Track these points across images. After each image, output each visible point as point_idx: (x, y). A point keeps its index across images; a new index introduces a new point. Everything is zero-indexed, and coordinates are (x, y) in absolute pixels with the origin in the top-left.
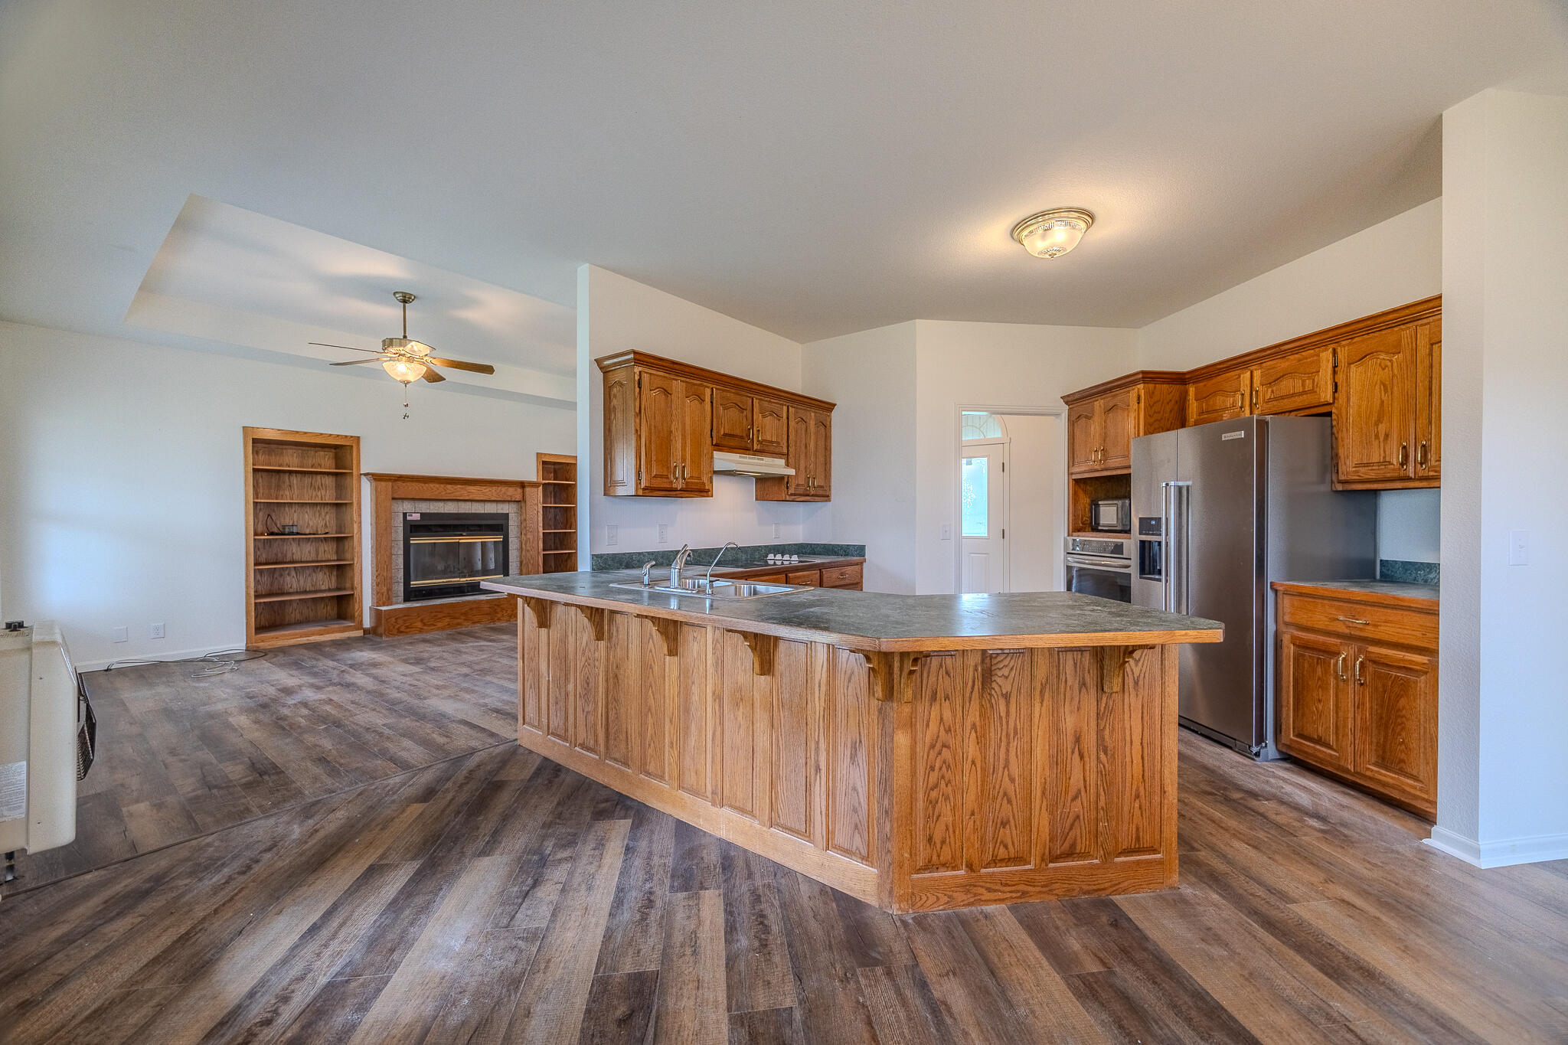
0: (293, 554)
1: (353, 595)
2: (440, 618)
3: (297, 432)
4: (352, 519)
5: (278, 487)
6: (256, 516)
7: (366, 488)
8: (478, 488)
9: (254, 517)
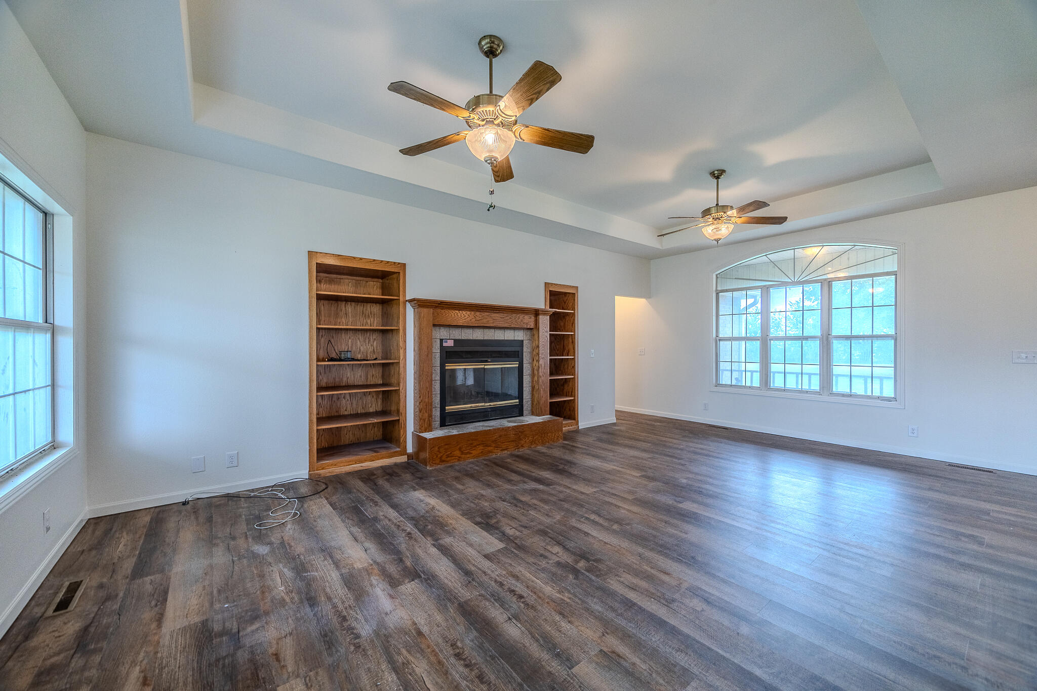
0: (348, 378)
1: (399, 420)
2: (475, 446)
3: (354, 258)
4: (398, 345)
5: (337, 315)
6: (318, 343)
7: (410, 313)
8: (501, 315)
9: (317, 343)
